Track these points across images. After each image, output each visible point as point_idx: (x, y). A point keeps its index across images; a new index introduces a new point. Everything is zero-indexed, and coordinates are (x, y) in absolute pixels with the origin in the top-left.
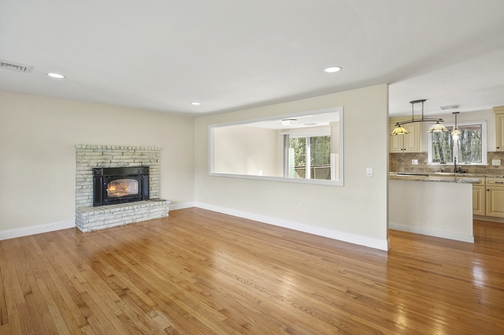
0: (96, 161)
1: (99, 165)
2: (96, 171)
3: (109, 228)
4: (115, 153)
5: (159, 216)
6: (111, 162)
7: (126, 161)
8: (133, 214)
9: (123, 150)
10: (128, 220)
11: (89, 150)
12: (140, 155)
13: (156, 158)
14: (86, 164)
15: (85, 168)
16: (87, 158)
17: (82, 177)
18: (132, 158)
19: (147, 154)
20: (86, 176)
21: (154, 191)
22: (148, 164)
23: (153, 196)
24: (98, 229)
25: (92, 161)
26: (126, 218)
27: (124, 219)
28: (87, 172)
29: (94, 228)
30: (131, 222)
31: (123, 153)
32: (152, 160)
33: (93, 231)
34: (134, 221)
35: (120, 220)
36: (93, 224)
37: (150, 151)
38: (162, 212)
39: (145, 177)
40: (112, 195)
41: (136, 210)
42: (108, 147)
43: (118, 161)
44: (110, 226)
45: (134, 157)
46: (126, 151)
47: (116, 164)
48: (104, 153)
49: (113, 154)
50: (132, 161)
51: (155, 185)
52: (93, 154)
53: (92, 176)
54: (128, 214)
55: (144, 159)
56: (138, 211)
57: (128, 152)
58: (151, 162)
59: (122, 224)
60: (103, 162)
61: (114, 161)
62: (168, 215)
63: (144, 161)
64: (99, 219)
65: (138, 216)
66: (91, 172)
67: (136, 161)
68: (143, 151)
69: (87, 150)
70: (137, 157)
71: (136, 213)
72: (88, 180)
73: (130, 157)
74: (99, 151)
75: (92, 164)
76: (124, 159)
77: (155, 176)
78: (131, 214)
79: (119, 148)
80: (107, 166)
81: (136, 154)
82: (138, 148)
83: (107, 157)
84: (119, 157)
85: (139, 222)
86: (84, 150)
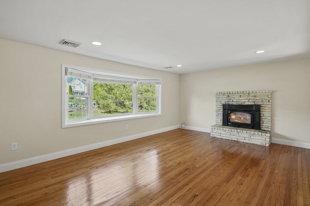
0: (224, 101)
1: (226, 103)
2: (224, 106)
3: (222, 139)
4: (235, 96)
5: (259, 143)
6: (233, 101)
7: (243, 101)
8: (238, 135)
9: (241, 94)
10: (234, 138)
11: (221, 95)
12: (253, 96)
13: (267, 99)
14: (220, 102)
15: (220, 104)
16: (220, 99)
17: (218, 108)
18: (247, 99)
19: (259, 96)
20: (220, 108)
21: (266, 125)
22: (260, 103)
23: (265, 128)
24: (217, 137)
25: (223, 101)
26: (233, 137)
27: (231, 136)
28: (220, 106)
29: (216, 136)
30: (236, 140)
31: (240, 96)
32: (264, 101)
33: (215, 137)
34: (238, 140)
35: (229, 136)
36: (215, 134)
37: (262, 94)
38: (262, 141)
39: (257, 113)
40: (233, 121)
41: (240, 133)
42: (231, 93)
43: (237, 100)
44: (223, 138)
45: (249, 98)
46: (243, 94)
47: (236, 103)
48: (229, 96)
49: (234, 96)
50: (247, 101)
51: (267, 120)
52: (223, 96)
53: (222, 109)
54: (234, 134)
55: (257, 100)
56: (241, 134)
57: (244, 95)
58: (263, 102)
59: (230, 139)
60: (228, 101)
61: (235, 101)
62: (267, 145)
63: (257, 101)
64: (218, 132)
65: (241, 138)
66: (222, 106)
67: (250, 101)
68: (255, 94)
69: (220, 95)
70: (251, 98)
71: (240, 135)
72: (221, 110)
73: (245, 98)
74: (226, 95)
75: (223, 102)
76: (242, 100)
77: (267, 113)
78: (236, 135)
79: (237, 93)
80: (231, 103)
81: (250, 96)
82: (251, 92)
83: (230, 98)
84: (238, 98)
85: (242, 142)
86: (219, 95)
